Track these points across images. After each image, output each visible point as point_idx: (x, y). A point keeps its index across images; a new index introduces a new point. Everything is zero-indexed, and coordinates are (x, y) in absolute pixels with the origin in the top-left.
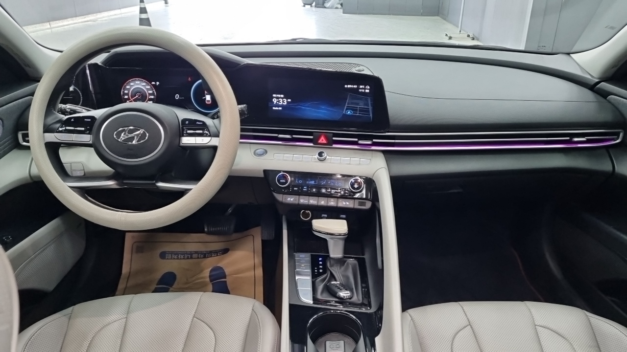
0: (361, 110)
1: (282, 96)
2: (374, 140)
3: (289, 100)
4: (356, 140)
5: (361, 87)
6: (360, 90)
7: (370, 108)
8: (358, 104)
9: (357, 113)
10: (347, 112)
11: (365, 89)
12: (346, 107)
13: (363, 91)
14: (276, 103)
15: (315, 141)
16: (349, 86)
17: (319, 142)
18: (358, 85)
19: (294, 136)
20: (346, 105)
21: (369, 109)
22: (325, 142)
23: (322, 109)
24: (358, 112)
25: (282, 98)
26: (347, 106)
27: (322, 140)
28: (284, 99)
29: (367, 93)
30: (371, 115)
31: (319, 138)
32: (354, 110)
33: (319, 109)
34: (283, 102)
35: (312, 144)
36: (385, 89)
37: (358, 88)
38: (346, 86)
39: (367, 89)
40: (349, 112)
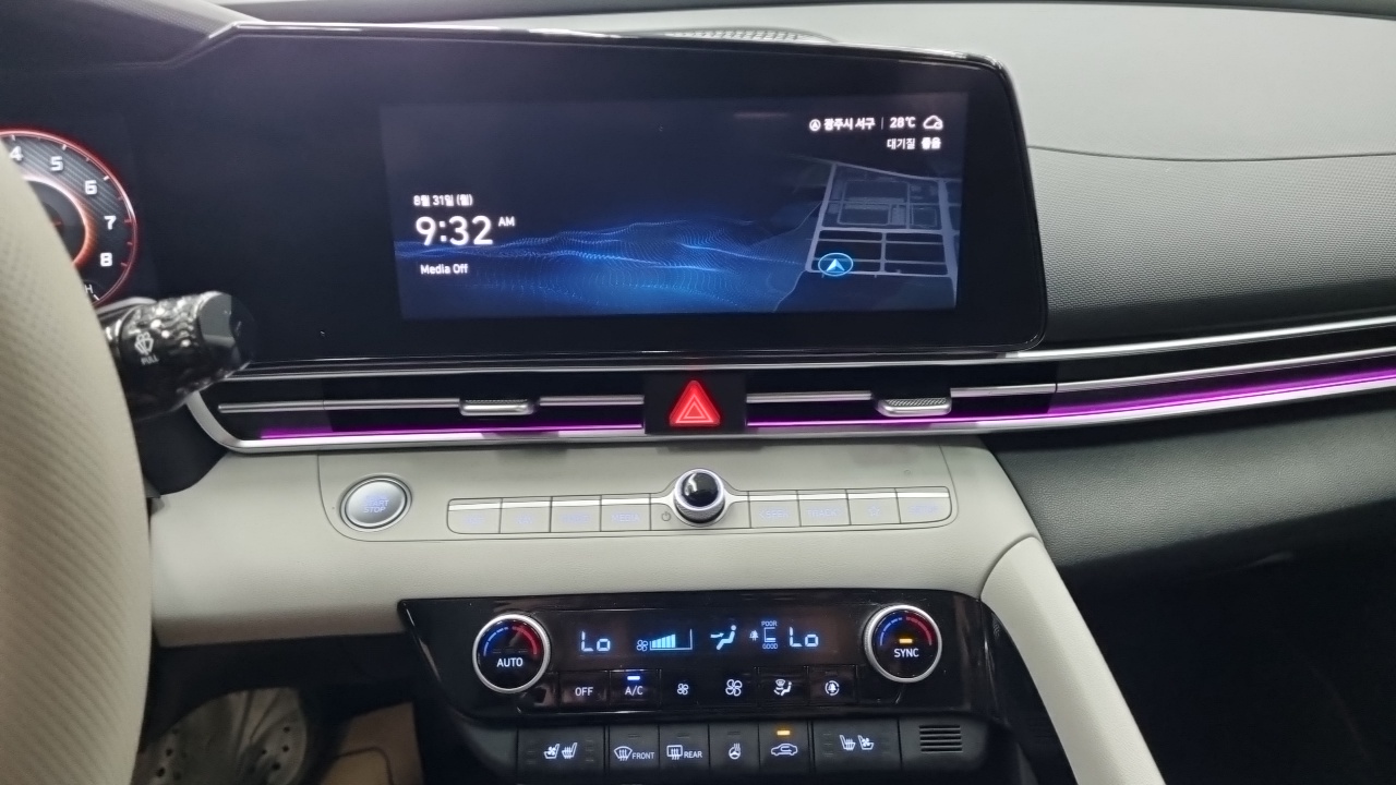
0: (901, 250)
1: (465, 200)
2: (956, 393)
3: (508, 222)
4: (865, 396)
5: (898, 123)
6: (892, 144)
7: (948, 233)
8: (881, 218)
9: (876, 267)
10: (826, 265)
11: (919, 134)
12: (816, 240)
13: (911, 144)
14: (436, 240)
15: (656, 419)
16: (830, 124)
17: (678, 421)
18: (883, 115)
19: (547, 401)
20: (820, 228)
21: (938, 238)
22: (706, 417)
23: (692, 257)
24: (883, 261)
25: (468, 213)
26: (823, 234)
27: (694, 410)
28: (476, 220)
29: (931, 152)
30: (952, 273)
31: (674, 400)
32: (863, 249)
33: (670, 254)
34: (474, 230)
35: (636, 432)
36: (1031, 137)
37: (885, 132)
38: (815, 126)
39: (932, 134)
40: (834, 264)
